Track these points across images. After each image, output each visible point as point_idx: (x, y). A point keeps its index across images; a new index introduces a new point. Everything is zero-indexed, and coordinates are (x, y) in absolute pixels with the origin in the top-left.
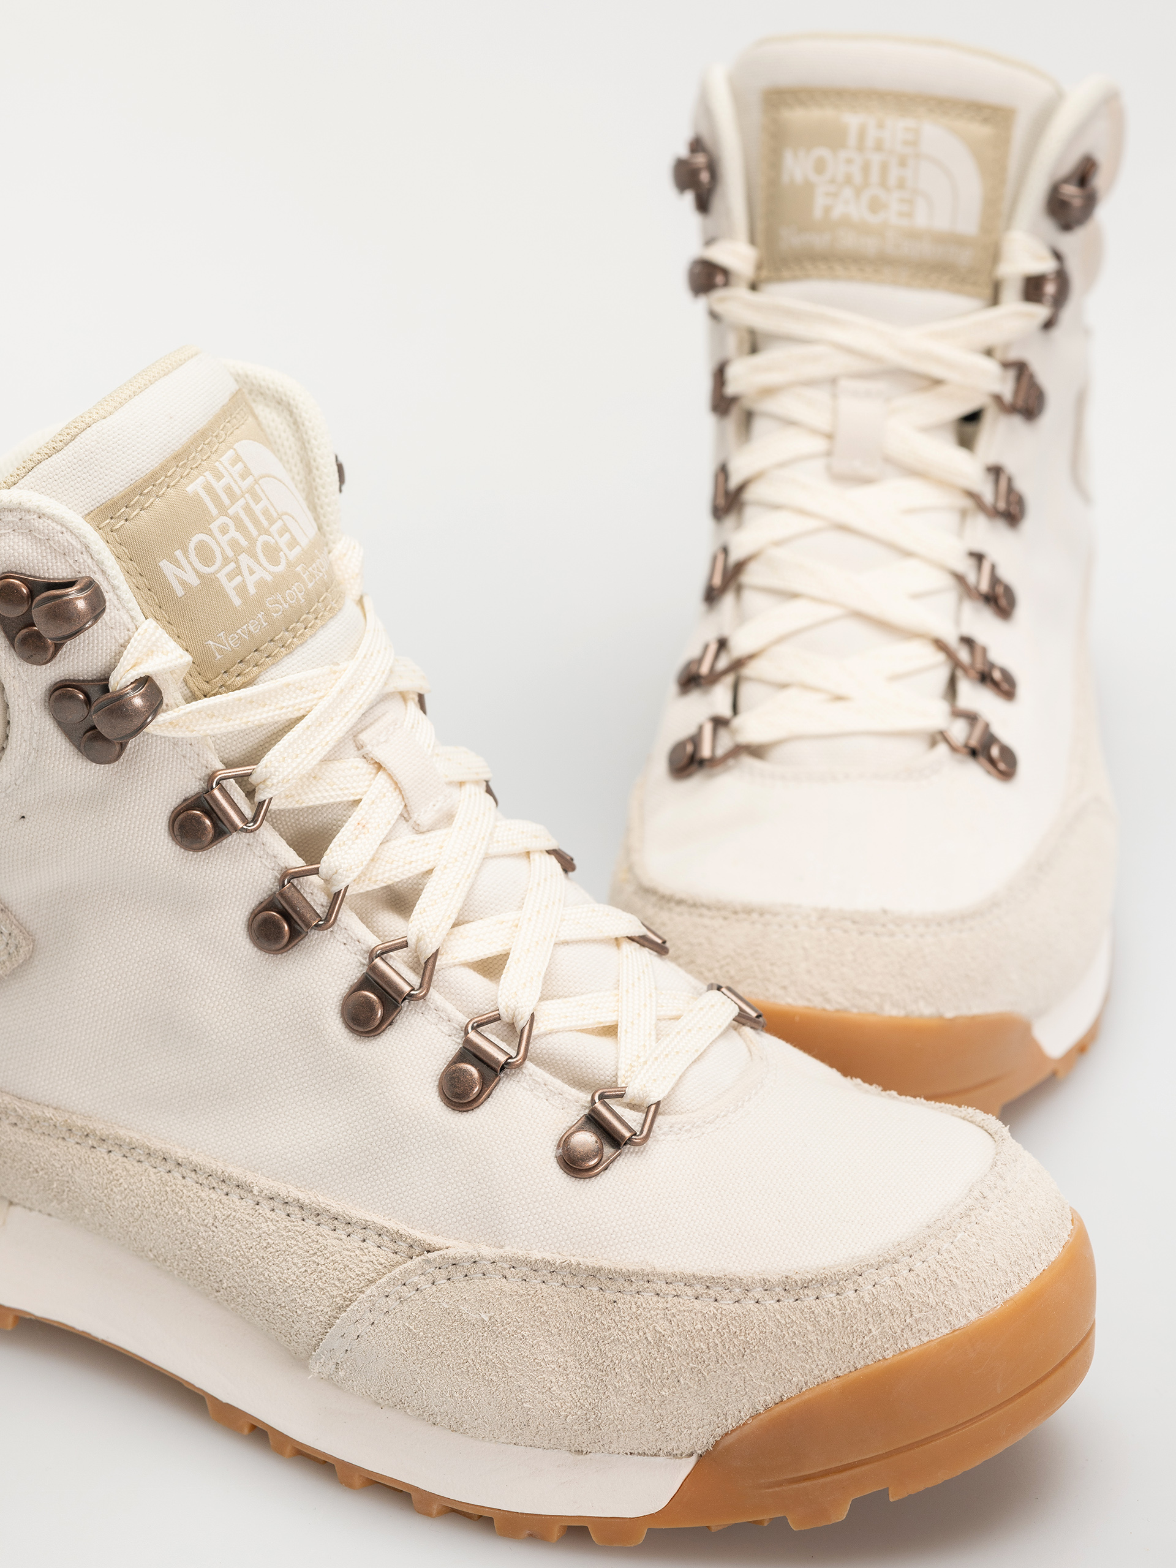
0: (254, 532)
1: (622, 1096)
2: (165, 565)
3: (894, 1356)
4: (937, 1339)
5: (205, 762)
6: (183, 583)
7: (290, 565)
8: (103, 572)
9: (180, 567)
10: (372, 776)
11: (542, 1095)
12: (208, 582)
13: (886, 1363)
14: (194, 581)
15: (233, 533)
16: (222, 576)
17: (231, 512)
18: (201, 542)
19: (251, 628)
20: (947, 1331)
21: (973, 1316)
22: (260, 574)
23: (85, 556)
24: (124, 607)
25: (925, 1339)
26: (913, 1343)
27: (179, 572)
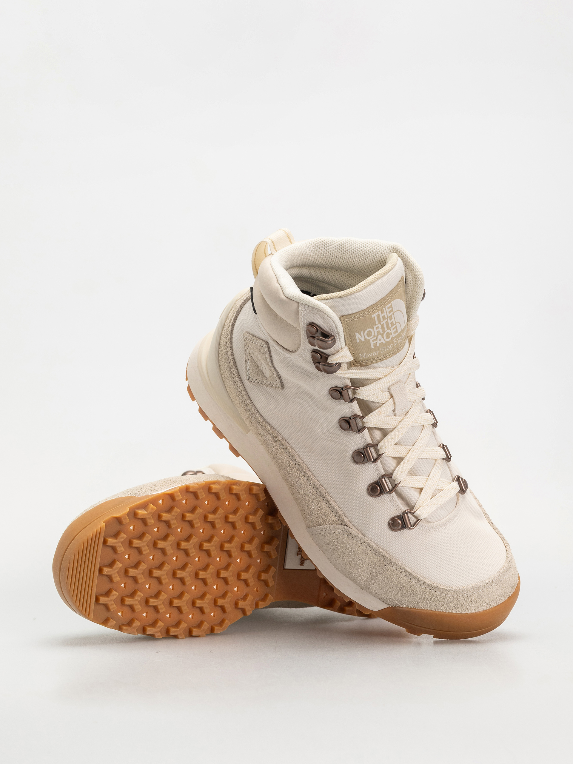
0: (386, 329)
1: (414, 513)
2: (357, 335)
3: (448, 612)
4: (461, 614)
5: (345, 382)
6: (360, 339)
7: (392, 338)
8: (338, 334)
9: (361, 336)
10: (390, 398)
11: (393, 504)
12: (367, 342)
13: (445, 613)
14: (363, 340)
15: (380, 329)
16: (371, 341)
17: (382, 323)
18: (370, 331)
19: (373, 354)
20: (464, 613)
21: (473, 611)
22: (383, 341)
23: (335, 329)
24: (340, 343)
25: (458, 612)
26: (454, 612)
27: (360, 337)
